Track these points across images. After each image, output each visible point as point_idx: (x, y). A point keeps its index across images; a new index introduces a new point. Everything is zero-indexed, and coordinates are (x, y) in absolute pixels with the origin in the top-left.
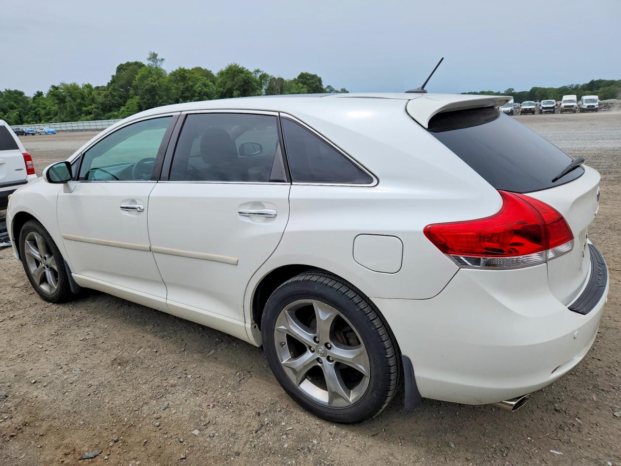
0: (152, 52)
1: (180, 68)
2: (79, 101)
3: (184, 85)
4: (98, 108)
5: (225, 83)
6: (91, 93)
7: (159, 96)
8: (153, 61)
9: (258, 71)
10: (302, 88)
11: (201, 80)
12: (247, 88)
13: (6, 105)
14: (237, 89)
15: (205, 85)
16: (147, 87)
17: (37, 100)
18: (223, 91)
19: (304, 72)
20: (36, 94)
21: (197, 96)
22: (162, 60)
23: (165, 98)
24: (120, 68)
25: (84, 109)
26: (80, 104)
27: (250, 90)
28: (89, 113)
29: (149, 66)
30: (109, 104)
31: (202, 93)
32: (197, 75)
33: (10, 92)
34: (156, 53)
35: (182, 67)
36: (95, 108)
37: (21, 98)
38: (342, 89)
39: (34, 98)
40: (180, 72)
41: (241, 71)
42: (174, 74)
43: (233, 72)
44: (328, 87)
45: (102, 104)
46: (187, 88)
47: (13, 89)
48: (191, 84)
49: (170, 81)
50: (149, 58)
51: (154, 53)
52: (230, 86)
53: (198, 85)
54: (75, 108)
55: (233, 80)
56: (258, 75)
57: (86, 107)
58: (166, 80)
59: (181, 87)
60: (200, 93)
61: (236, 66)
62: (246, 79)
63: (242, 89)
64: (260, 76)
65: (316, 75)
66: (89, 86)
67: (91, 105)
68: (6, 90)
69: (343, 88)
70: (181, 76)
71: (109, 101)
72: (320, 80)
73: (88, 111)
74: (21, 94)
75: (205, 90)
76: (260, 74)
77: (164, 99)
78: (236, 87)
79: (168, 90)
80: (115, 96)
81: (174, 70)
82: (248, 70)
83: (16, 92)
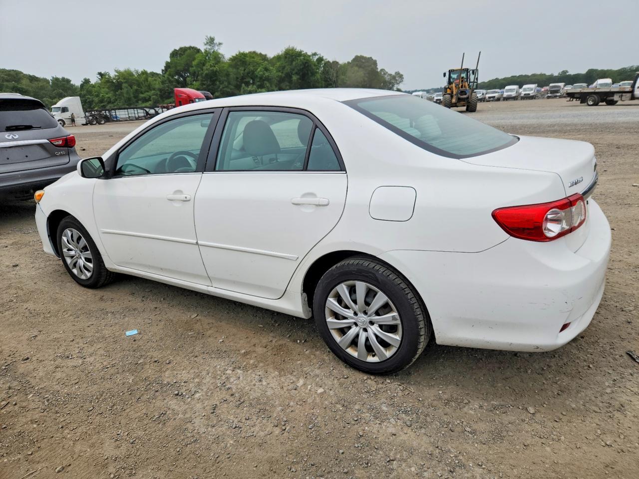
0: (209, 37)
1: (240, 52)
2: (135, 87)
3: (244, 70)
4: (156, 95)
5: (284, 68)
6: (146, 80)
7: (220, 82)
8: (210, 45)
9: (315, 54)
10: (358, 71)
11: (262, 65)
12: (306, 72)
13: (55, 93)
14: (296, 73)
15: (266, 69)
16: (206, 72)
17: (86, 87)
18: (281, 76)
19: (359, 55)
20: (84, 81)
21: (258, 82)
22: (220, 44)
23: (226, 83)
24: (174, 54)
25: (142, 96)
26: (137, 90)
27: (310, 74)
28: (145, 100)
29: (206, 51)
30: (168, 90)
31: (264, 78)
32: (257, 59)
33: (57, 79)
34: (212, 36)
35: (242, 52)
36: (153, 95)
37: (68, 86)
38: (396, 73)
39: (82, 86)
40: (240, 57)
41: (300, 54)
42: (234, 59)
43: (291, 56)
44: (382, 70)
45: (161, 90)
46: (248, 73)
47: (60, 77)
48: (252, 68)
49: (230, 66)
50: (205, 43)
51: (210, 37)
52: (289, 70)
53: (259, 70)
54: (132, 95)
55: (291, 64)
56: (315, 58)
57: (142, 93)
58: (226, 66)
59: (242, 72)
60: (261, 78)
61: (293, 50)
62: (306, 63)
63: (301, 74)
64: (317, 60)
65: (371, 58)
66: (144, 73)
67: (148, 92)
68: (53, 77)
69: (397, 71)
70: (241, 60)
71: (168, 87)
72: (375, 63)
73: (145, 98)
74: (68, 81)
75: (267, 74)
76: (317, 57)
77: (225, 85)
78: (296, 71)
79: (228, 75)
80: (172, 82)
81: (234, 55)
82: (306, 53)
83: (63, 79)
